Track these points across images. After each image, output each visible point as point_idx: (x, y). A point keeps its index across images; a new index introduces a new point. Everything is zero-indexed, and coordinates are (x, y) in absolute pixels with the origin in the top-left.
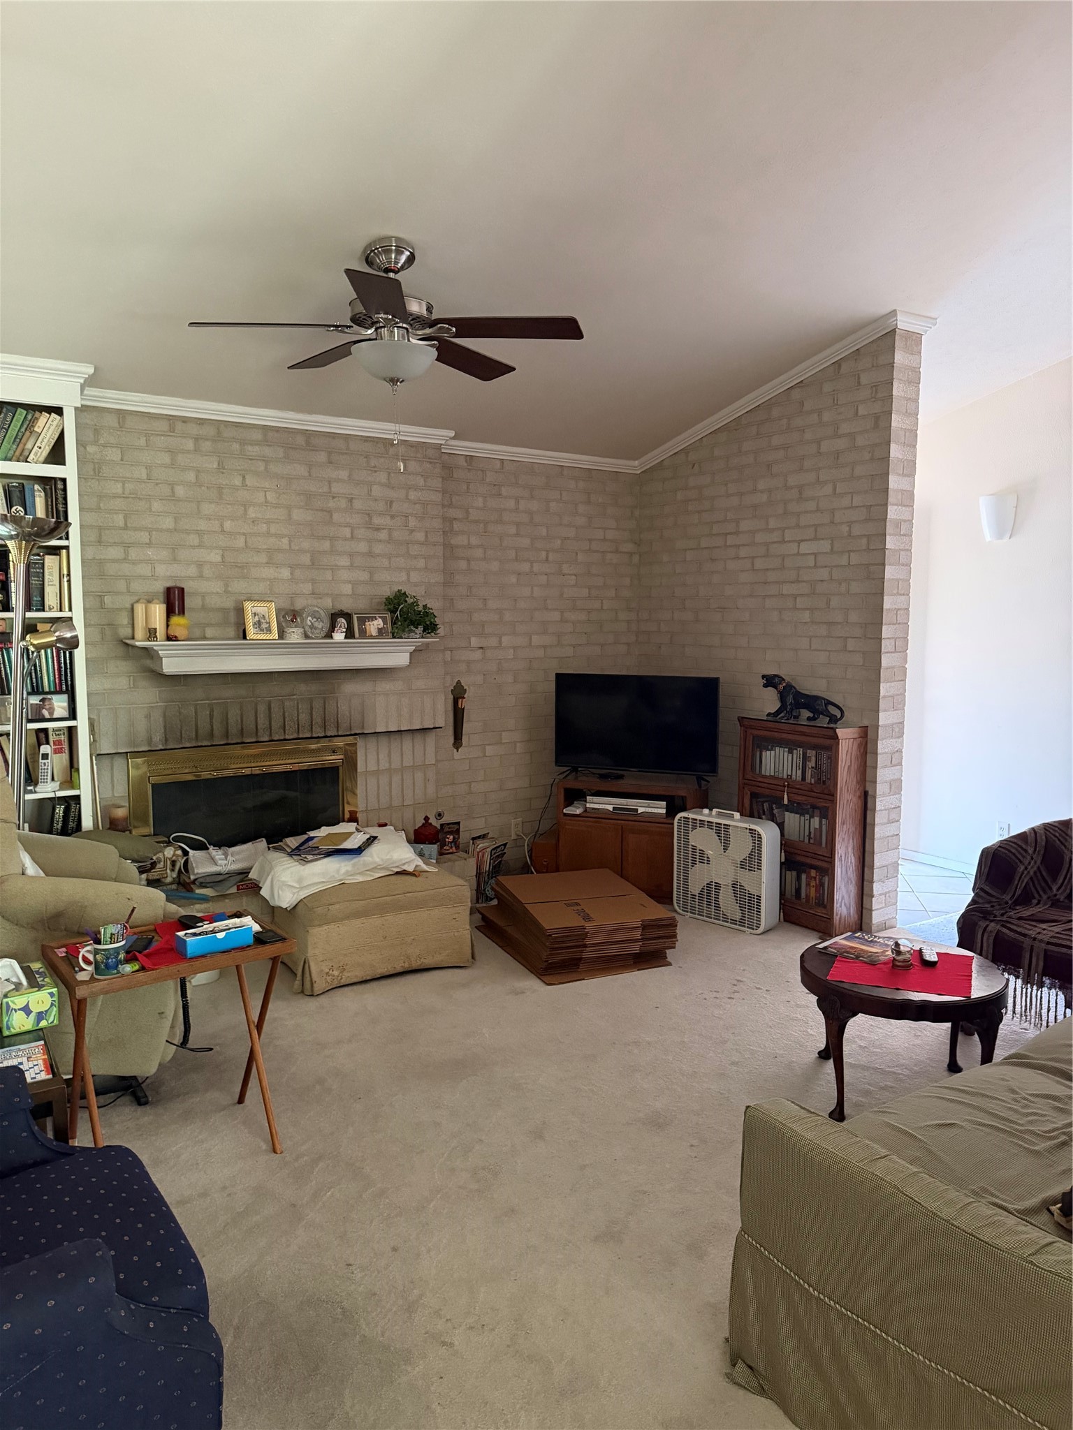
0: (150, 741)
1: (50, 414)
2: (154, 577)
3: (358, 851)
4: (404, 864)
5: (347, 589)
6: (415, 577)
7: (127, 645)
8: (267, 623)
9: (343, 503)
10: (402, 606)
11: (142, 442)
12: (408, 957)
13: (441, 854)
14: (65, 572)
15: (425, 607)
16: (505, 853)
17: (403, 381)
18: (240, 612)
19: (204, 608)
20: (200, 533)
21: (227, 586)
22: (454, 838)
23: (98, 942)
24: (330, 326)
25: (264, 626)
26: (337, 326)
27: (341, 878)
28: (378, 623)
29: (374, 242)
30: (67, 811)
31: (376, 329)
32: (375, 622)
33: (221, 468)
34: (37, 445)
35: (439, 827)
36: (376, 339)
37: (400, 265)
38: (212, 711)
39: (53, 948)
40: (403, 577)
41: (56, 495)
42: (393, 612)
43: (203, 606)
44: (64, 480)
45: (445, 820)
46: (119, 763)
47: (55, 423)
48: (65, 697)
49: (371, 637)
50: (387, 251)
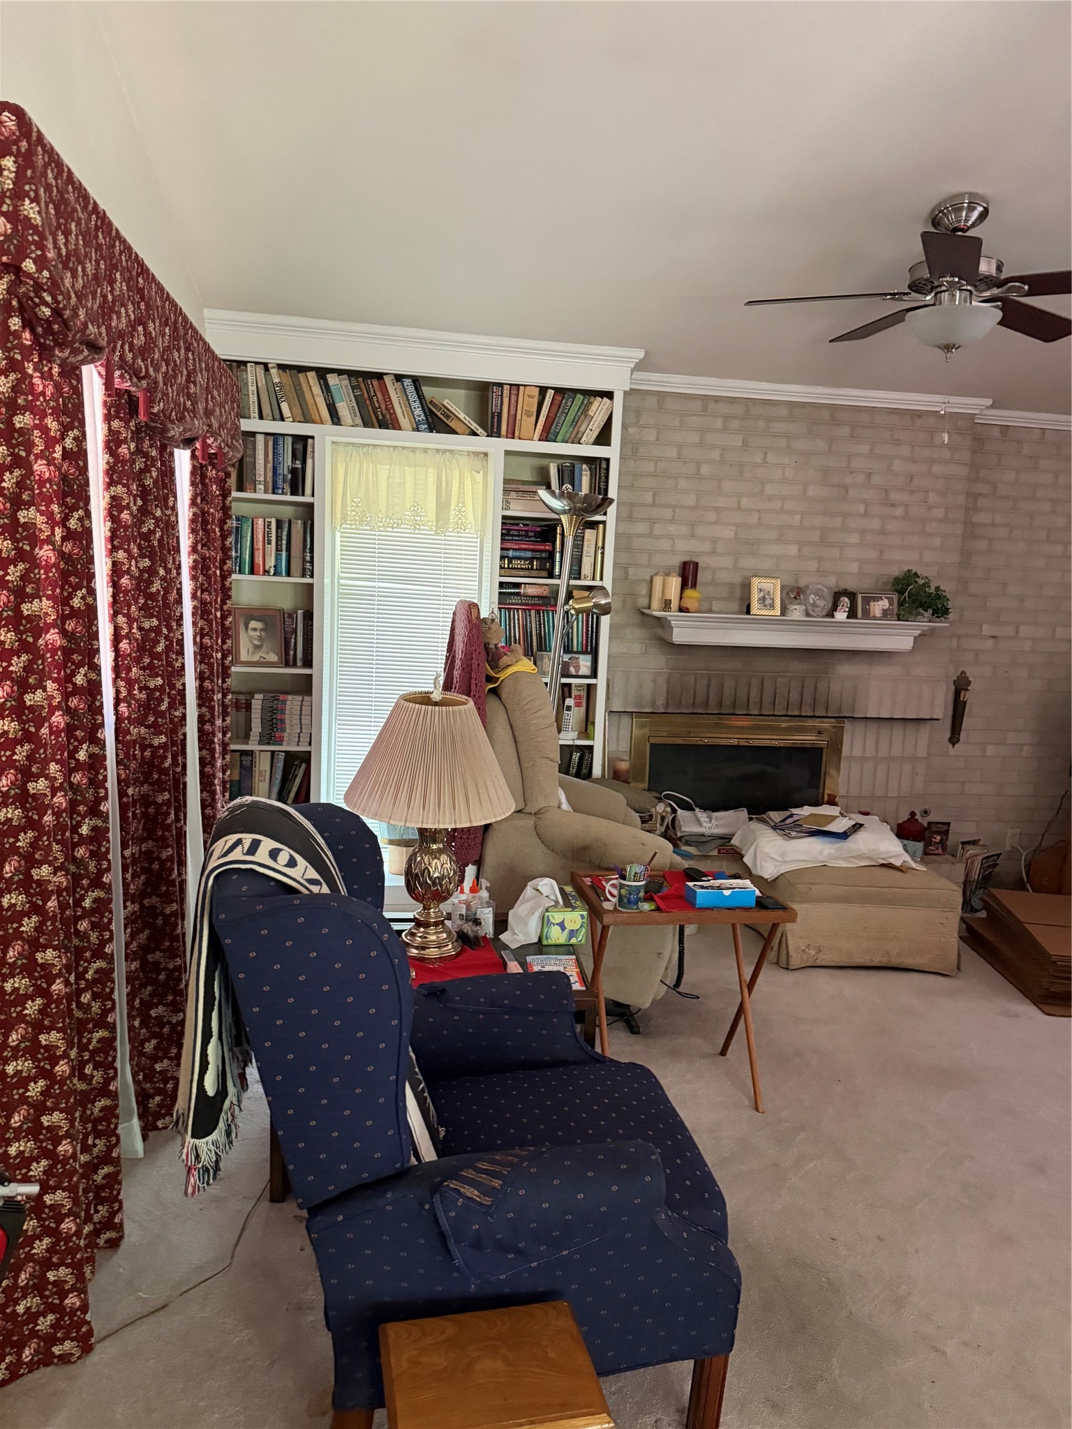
0: (653, 704)
1: (602, 398)
2: (673, 552)
3: (844, 836)
4: (891, 857)
5: (854, 567)
6: (928, 556)
7: (643, 614)
8: (771, 599)
9: (861, 479)
10: (911, 587)
11: (677, 423)
12: (887, 953)
13: (926, 853)
14: (600, 544)
15: (937, 588)
16: (997, 864)
17: (958, 347)
18: (746, 587)
19: (713, 583)
20: (718, 510)
21: (736, 561)
22: (941, 839)
23: (623, 877)
24: (886, 295)
25: (768, 602)
26: (894, 294)
27: (823, 859)
28: (885, 603)
29: (945, 201)
30: (581, 758)
31: (936, 294)
32: (881, 603)
33: (745, 446)
34: (590, 427)
35: (926, 825)
36: (934, 305)
37: (970, 223)
38: (709, 681)
39: (580, 876)
40: (915, 556)
41: (600, 474)
42: (901, 592)
43: (713, 580)
44: (608, 460)
45: (932, 818)
46: (626, 721)
47: (606, 407)
48: (589, 657)
49: (875, 618)
50: (958, 210)
